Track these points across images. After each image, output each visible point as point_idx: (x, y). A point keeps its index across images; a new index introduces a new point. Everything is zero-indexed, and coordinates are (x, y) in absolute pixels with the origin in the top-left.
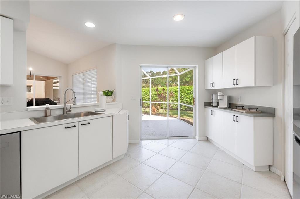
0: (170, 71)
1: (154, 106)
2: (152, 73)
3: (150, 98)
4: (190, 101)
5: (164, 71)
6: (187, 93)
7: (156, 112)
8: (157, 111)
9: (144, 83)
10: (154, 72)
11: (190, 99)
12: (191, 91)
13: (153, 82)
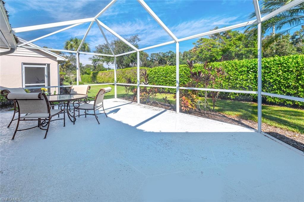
0: (194, 49)
1: (185, 95)
2: (171, 53)
3: (178, 79)
4: (248, 85)
5: (185, 52)
6: (241, 72)
7: (190, 107)
8: (192, 106)
9: (162, 64)
10: (173, 52)
11: (249, 81)
12: (248, 68)
13: (173, 63)
